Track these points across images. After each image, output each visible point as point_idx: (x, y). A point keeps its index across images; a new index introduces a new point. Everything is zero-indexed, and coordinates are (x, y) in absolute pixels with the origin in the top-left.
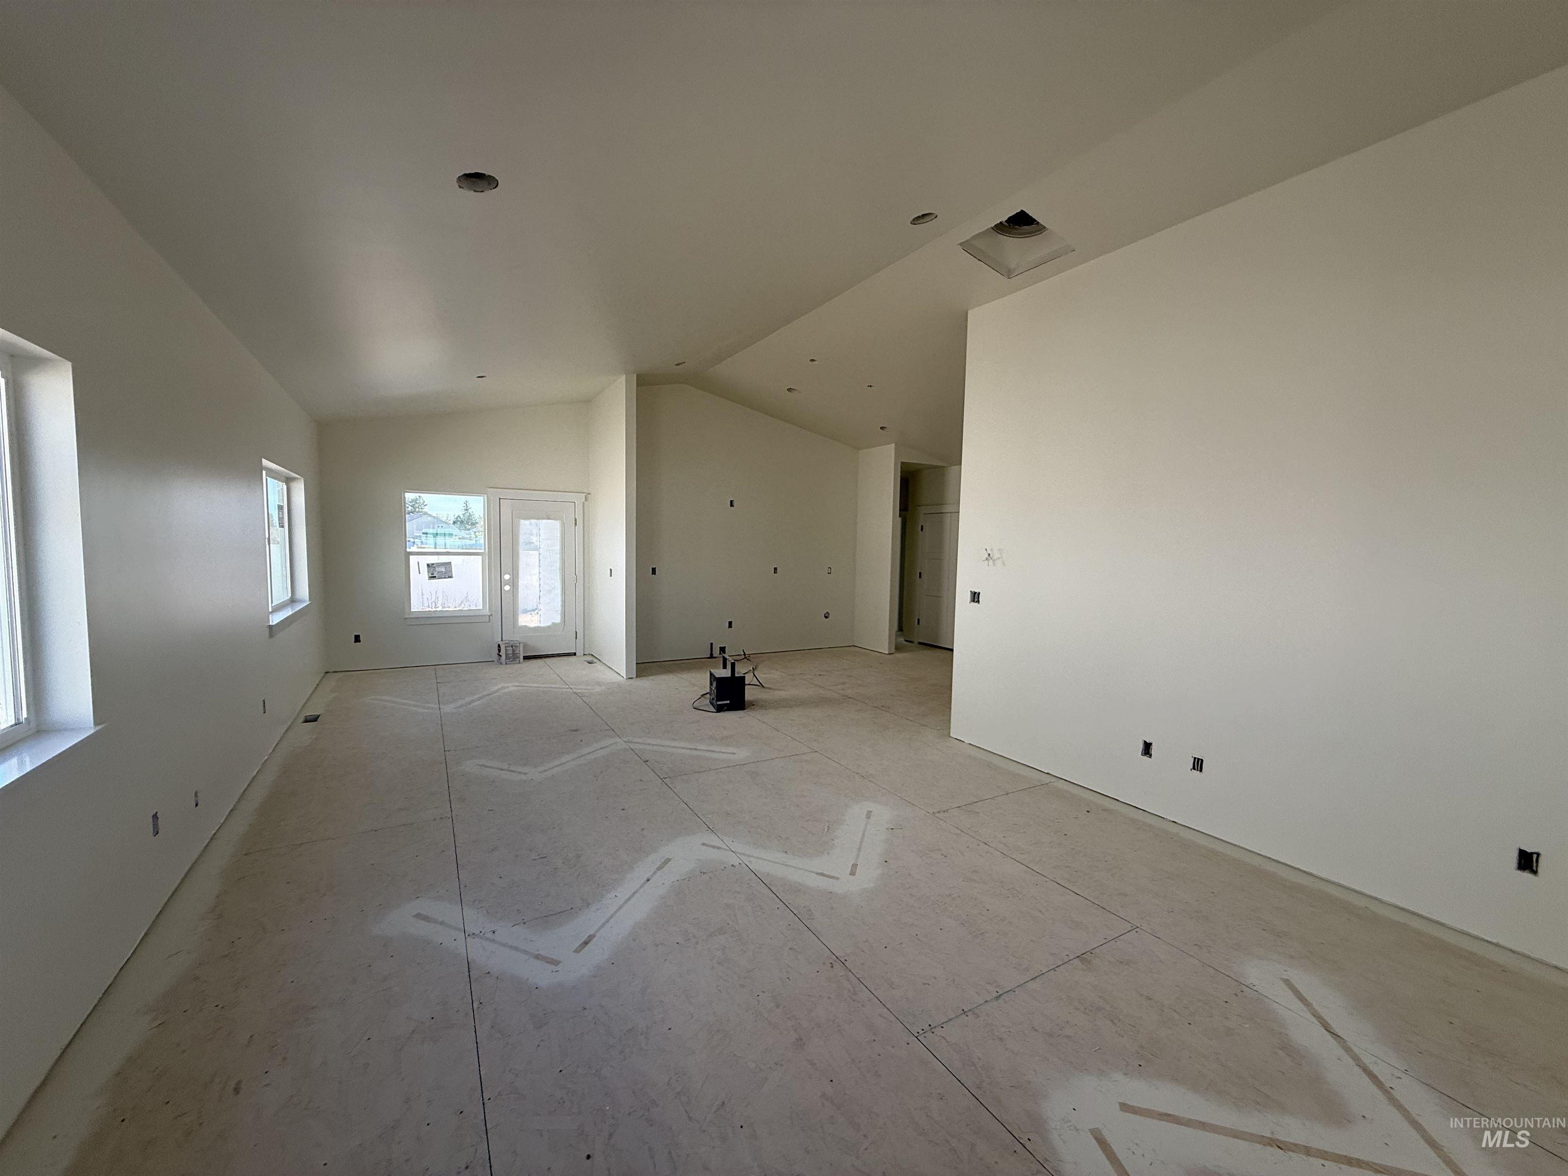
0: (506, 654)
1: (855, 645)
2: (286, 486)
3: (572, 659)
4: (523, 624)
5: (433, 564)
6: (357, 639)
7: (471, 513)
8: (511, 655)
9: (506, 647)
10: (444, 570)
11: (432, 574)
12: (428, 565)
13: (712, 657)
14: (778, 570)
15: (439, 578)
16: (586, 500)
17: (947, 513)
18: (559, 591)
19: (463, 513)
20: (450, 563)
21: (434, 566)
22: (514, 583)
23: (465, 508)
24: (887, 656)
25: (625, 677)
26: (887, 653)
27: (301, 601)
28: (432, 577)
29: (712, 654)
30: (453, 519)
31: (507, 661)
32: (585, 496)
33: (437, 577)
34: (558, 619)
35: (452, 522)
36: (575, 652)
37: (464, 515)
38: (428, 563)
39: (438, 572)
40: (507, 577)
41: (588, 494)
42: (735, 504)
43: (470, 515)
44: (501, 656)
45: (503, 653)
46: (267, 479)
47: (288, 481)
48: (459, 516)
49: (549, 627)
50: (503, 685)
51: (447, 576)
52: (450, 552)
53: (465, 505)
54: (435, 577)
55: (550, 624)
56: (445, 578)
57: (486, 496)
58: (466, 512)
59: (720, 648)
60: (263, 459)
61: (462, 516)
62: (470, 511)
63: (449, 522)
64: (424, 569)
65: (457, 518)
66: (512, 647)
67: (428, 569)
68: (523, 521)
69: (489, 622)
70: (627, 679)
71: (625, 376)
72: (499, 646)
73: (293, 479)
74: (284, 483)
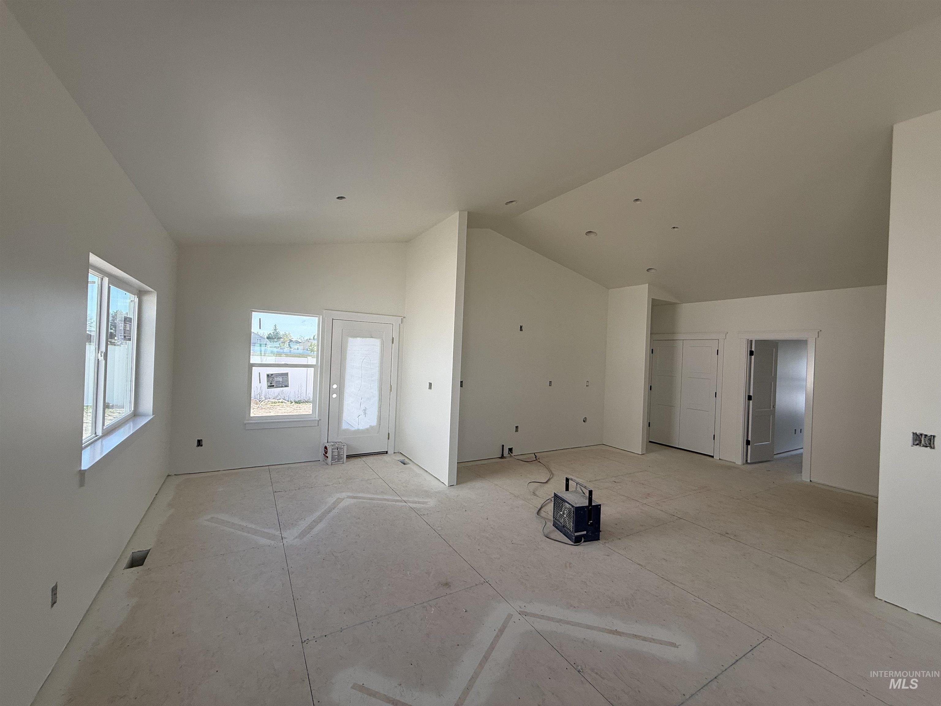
0: (332, 456)
1: (604, 444)
2: (137, 299)
3: (385, 457)
4: (346, 428)
5: (272, 375)
6: (199, 443)
7: (278, 332)
8: (337, 457)
9: (332, 449)
10: (281, 380)
11: (271, 384)
12: (268, 376)
13: (502, 457)
14: (552, 383)
15: (276, 387)
16: (402, 323)
17: (677, 340)
18: (376, 399)
19: (273, 332)
20: (287, 374)
21: (272, 376)
22: (341, 391)
23: (275, 329)
24: (641, 456)
25: (447, 485)
26: (641, 454)
27: (144, 415)
28: (270, 386)
29: (503, 455)
30: (266, 336)
31: (332, 462)
32: (402, 319)
33: (275, 386)
34: (374, 423)
35: (266, 337)
36: (387, 451)
37: (273, 333)
38: (268, 373)
39: (277, 382)
40: (335, 386)
41: (403, 318)
42: (523, 328)
43: (277, 333)
44: (327, 457)
45: (329, 454)
46: (109, 288)
47: (140, 294)
48: (270, 333)
49: (367, 429)
50: (338, 495)
51: (284, 386)
52: (287, 364)
53: (274, 327)
54: (273, 386)
55: (368, 427)
56: (282, 387)
57: (321, 316)
58: (275, 331)
59: (509, 449)
60: (90, 253)
61: (272, 334)
62: (277, 330)
63: (264, 337)
64: (264, 379)
65: (269, 335)
66: (337, 449)
67: (267, 379)
68: (351, 338)
69: (318, 426)
70: (448, 486)
71: (458, 212)
72: (326, 448)
73: (146, 292)
74: (136, 296)
